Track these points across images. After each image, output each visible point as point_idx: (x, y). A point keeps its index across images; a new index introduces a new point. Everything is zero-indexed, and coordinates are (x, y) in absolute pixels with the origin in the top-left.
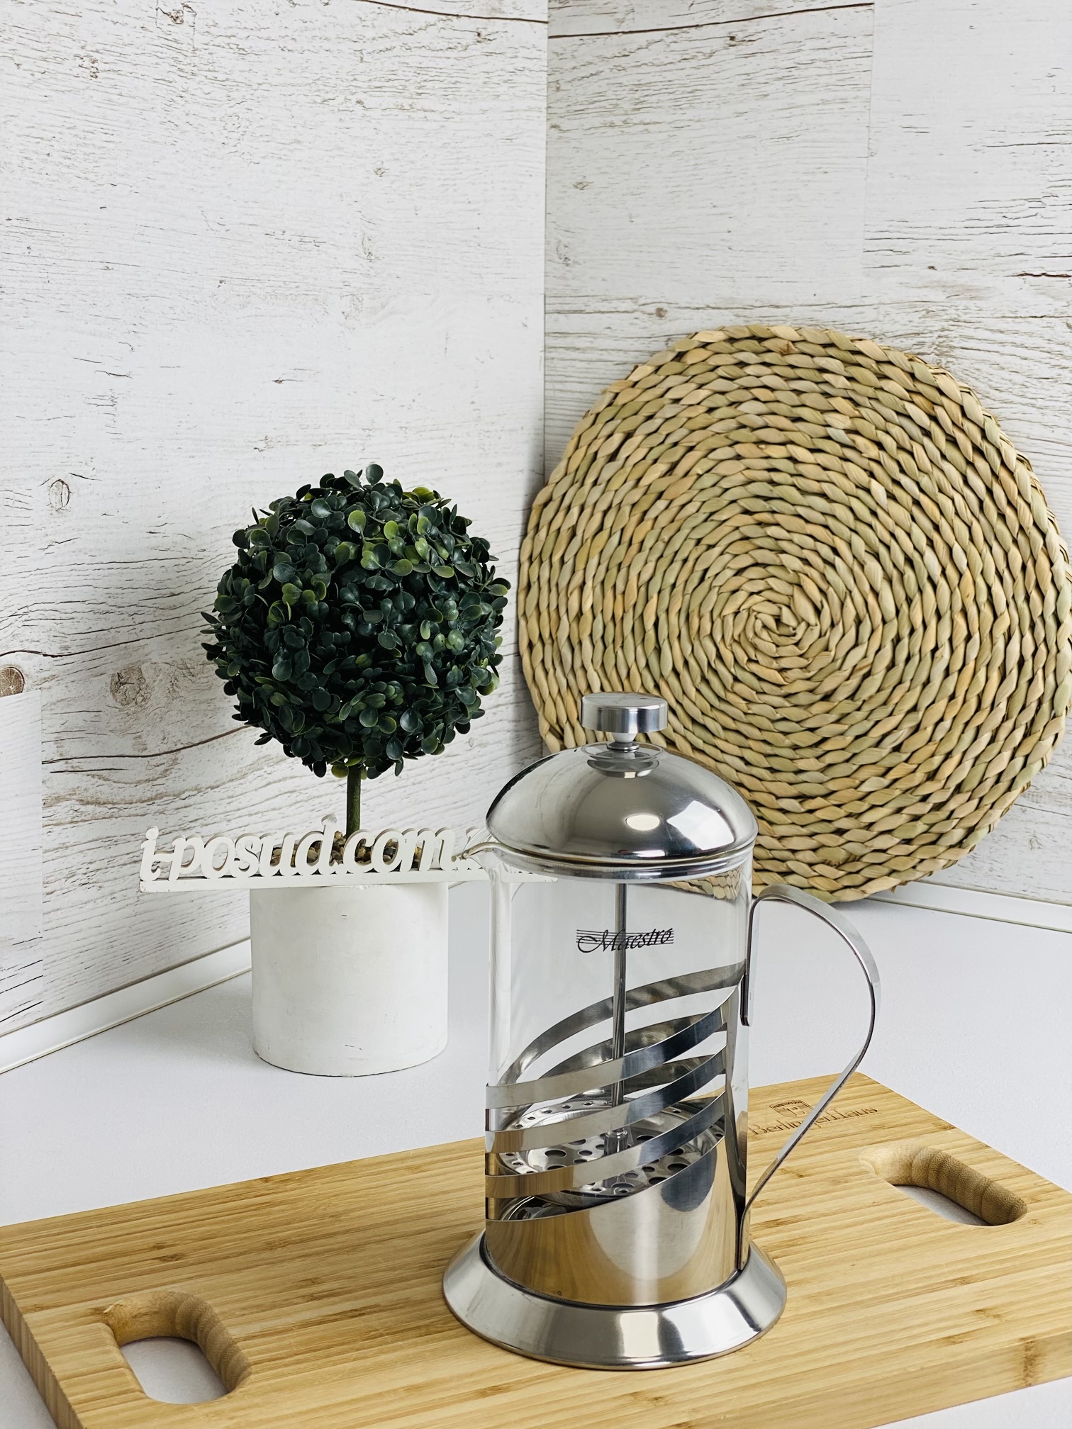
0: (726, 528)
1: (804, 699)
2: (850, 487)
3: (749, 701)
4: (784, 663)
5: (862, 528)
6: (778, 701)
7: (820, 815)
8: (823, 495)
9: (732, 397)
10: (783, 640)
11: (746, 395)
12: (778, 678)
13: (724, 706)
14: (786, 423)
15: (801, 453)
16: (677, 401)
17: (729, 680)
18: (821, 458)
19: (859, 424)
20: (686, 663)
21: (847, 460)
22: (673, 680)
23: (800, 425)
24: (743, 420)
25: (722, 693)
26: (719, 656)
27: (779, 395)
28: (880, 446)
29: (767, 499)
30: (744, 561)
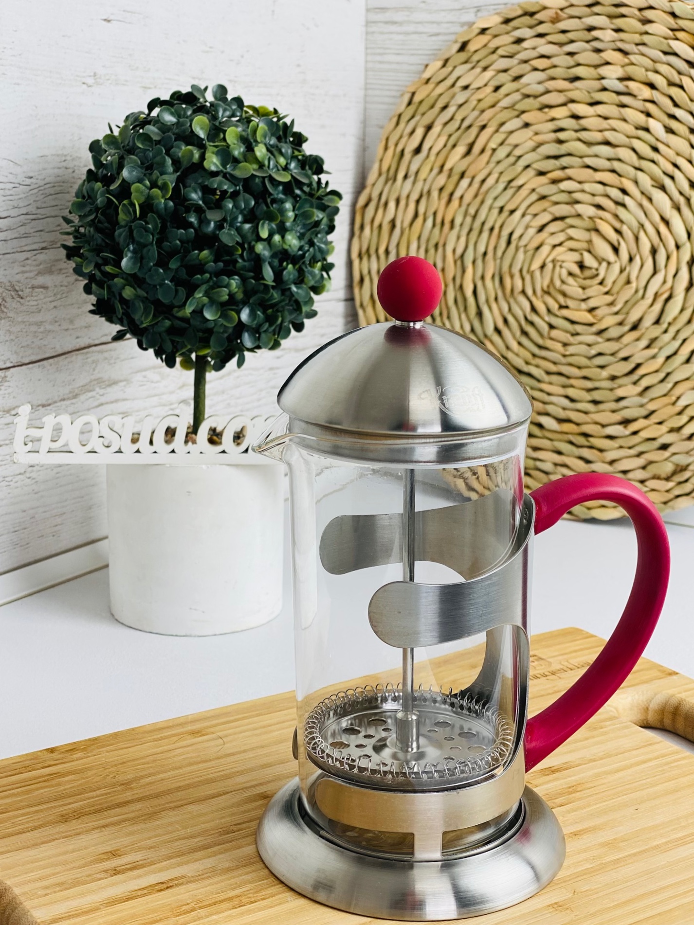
0: (524, 192)
1: (614, 332)
2: (630, 129)
3: (565, 345)
4: (592, 303)
5: (645, 164)
6: (591, 339)
7: (644, 434)
8: (607, 143)
9: (514, 72)
10: (588, 282)
11: (527, 67)
12: (589, 318)
13: (544, 353)
14: (565, 85)
15: (581, 109)
16: (466, 88)
17: (545, 328)
18: (600, 109)
19: (630, 70)
20: (506, 321)
21: (624, 106)
22: (496, 338)
23: (578, 84)
24: (526, 91)
25: (540, 341)
26: (534, 309)
27: (555, 61)
28: (652, 86)
29: (556, 157)
30: (545, 218)
